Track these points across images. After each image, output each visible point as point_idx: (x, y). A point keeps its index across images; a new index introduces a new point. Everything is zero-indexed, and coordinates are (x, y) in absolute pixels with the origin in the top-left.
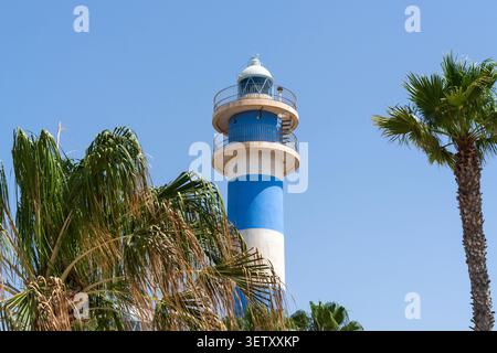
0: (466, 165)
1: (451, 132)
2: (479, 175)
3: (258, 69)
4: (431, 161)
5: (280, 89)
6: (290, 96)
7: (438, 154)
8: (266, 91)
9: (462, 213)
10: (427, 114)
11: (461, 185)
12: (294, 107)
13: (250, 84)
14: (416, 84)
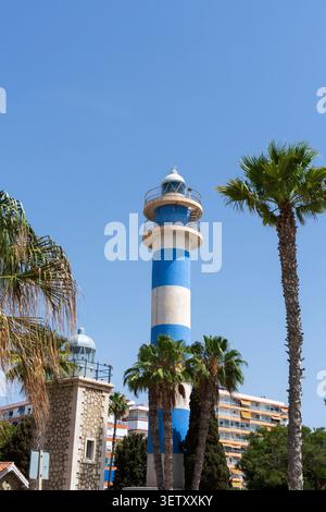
0: (285, 224)
1: (277, 201)
2: (295, 231)
3: (176, 176)
4: (265, 223)
5: (190, 190)
6: (196, 195)
7: (269, 217)
8: (181, 191)
9: (281, 259)
10: (258, 186)
11: (281, 238)
12: (200, 203)
13: (170, 186)
14: (249, 165)
